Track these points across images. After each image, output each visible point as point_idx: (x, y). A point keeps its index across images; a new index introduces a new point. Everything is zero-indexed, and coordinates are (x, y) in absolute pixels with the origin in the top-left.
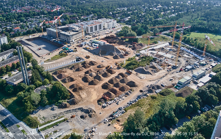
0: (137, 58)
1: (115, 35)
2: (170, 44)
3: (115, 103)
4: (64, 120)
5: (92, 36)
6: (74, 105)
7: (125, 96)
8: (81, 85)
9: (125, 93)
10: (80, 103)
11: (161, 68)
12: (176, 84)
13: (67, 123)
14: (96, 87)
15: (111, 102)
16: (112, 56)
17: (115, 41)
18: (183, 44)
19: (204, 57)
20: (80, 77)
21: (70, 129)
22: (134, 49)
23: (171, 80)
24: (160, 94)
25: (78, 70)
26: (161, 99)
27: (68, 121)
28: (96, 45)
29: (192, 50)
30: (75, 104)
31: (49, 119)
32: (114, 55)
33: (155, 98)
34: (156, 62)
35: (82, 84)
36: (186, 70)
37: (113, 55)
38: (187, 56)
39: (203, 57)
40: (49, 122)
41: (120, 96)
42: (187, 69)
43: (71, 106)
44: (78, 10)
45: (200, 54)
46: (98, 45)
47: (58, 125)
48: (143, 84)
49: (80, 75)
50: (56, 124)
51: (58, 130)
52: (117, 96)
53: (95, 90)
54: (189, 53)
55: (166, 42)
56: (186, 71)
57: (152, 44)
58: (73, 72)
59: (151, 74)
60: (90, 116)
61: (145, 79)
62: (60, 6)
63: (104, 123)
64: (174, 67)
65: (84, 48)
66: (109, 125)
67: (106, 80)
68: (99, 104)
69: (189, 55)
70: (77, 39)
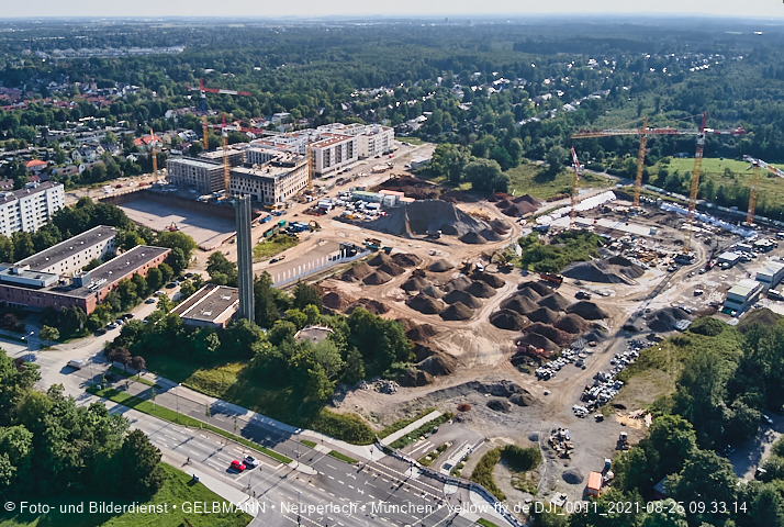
0: (546, 239)
1: (413, 176)
2: (620, 195)
3: (573, 366)
4: (446, 417)
5: (334, 180)
6: (444, 377)
7: (591, 346)
8: (418, 322)
9: (583, 336)
10: (459, 370)
11: (639, 263)
12: (721, 304)
13: (458, 424)
14: (473, 324)
15: (555, 364)
16: (455, 238)
17: (428, 191)
18: (662, 193)
19: (753, 229)
20: (398, 300)
21: (483, 437)
22: (512, 212)
23: (696, 294)
24: (692, 330)
25: (372, 280)
26: (705, 344)
27: (459, 420)
28: (371, 205)
29: (701, 208)
30: (445, 374)
31: (392, 418)
32: (462, 235)
33: (688, 342)
34: (613, 249)
35: (419, 319)
36: (726, 264)
37: (453, 232)
38: (698, 229)
39: (748, 228)
40: (398, 426)
41: (573, 344)
42: (726, 261)
43: (436, 379)
44: (218, 99)
45: (735, 220)
46: (378, 205)
47: (435, 432)
48: (621, 310)
49: (389, 295)
50: (428, 430)
51: (449, 445)
52: (566, 347)
53: (476, 333)
54: (697, 219)
55: (602, 191)
56: (724, 269)
57: (563, 198)
58: (360, 289)
59: (622, 281)
60: (521, 403)
61: (617, 297)
62: (134, 87)
63: (579, 416)
64: (683, 260)
65: (336, 219)
66: (599, 420)
67: (491, 305)
68: (522, 370)
69: (701, 226)
70: (290, 192)
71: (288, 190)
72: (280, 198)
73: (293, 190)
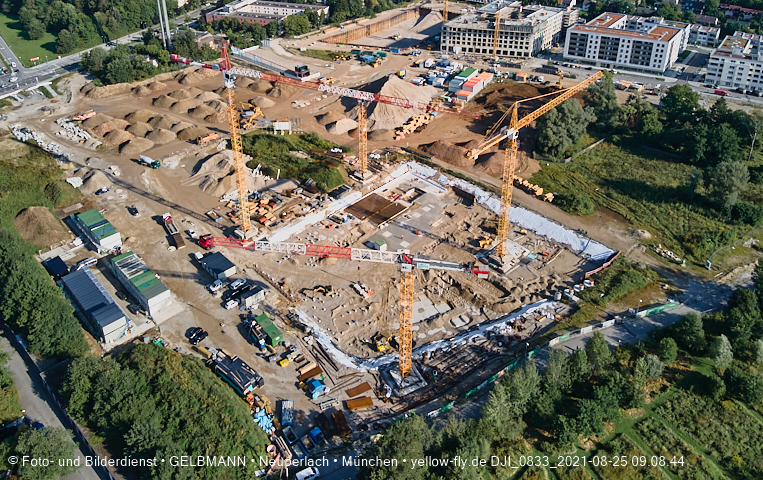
70: (478, 51)
71: (471, 46)
72: (451, 49)
73: (484, 51)
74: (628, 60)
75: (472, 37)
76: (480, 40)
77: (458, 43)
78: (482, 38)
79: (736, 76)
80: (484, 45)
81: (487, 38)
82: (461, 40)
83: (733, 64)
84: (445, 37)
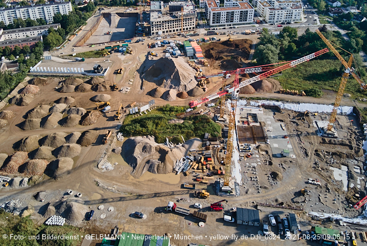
5: (207, 31)
16: (154, 87)
70: (170, 31)
71: (167, 30)
72: (157, 33)
73: (174, 31)
74: (238, 20)
75: (167, 25)
76: (171, 25)
77: (160, 29)
78: (172, 24)
79: (280, 17)
80: (173, 27)
81: (175, 24)
82: (162, 28)
83: (278, 13)
84: (153, 28)
